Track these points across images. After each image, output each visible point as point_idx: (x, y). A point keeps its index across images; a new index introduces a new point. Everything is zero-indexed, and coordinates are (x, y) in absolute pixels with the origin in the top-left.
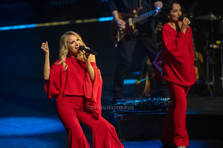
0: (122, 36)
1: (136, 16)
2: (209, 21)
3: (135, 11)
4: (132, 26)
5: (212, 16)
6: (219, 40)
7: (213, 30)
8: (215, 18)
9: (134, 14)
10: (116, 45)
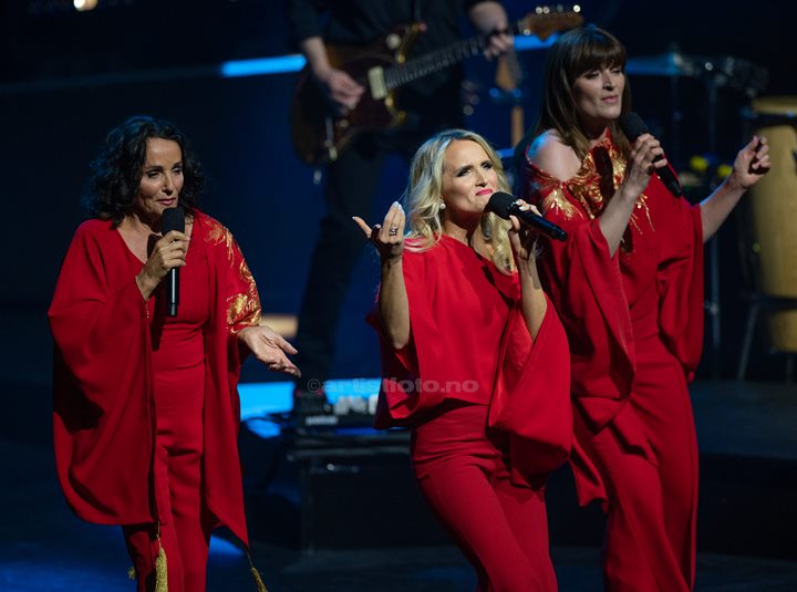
0: (344, 141)
1: (400, 59)
2: (664, 80)
3: (394, 41)
4: (382, 100)
5: (677, 59)
6: (701, 154)
7: (677, 116)
8: (689, 69)
9: (393, 52)
10: (318, 177)
